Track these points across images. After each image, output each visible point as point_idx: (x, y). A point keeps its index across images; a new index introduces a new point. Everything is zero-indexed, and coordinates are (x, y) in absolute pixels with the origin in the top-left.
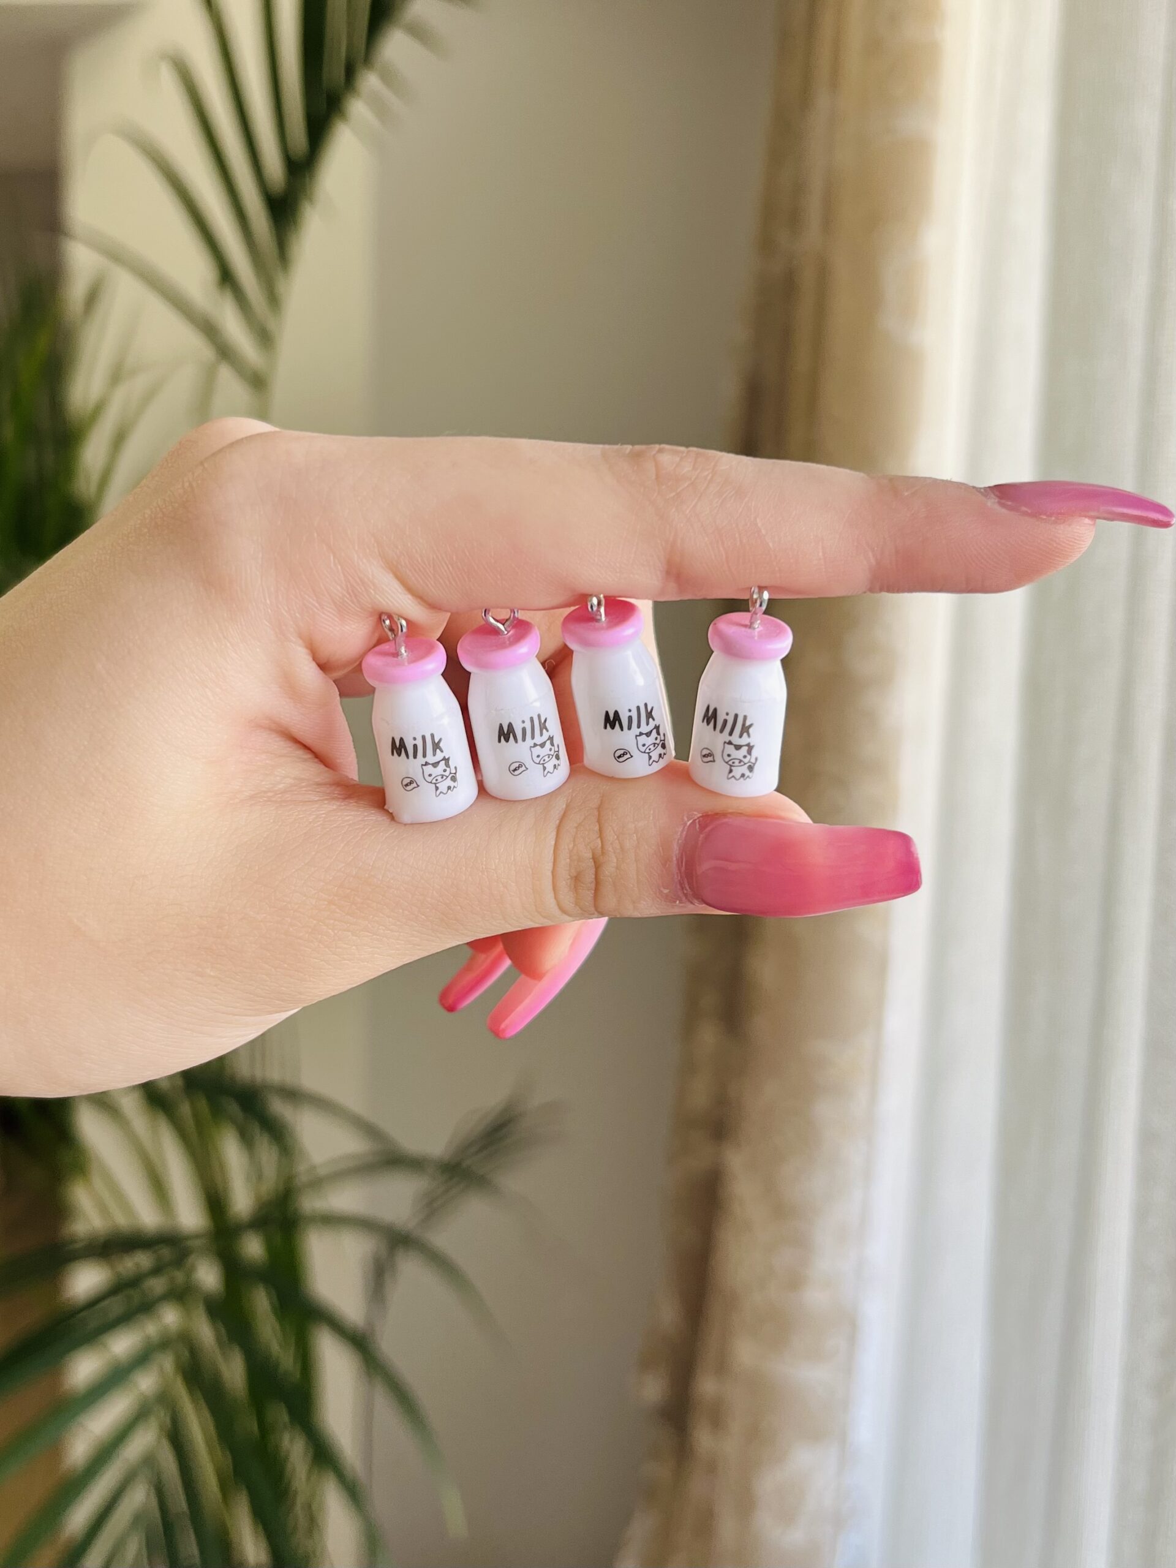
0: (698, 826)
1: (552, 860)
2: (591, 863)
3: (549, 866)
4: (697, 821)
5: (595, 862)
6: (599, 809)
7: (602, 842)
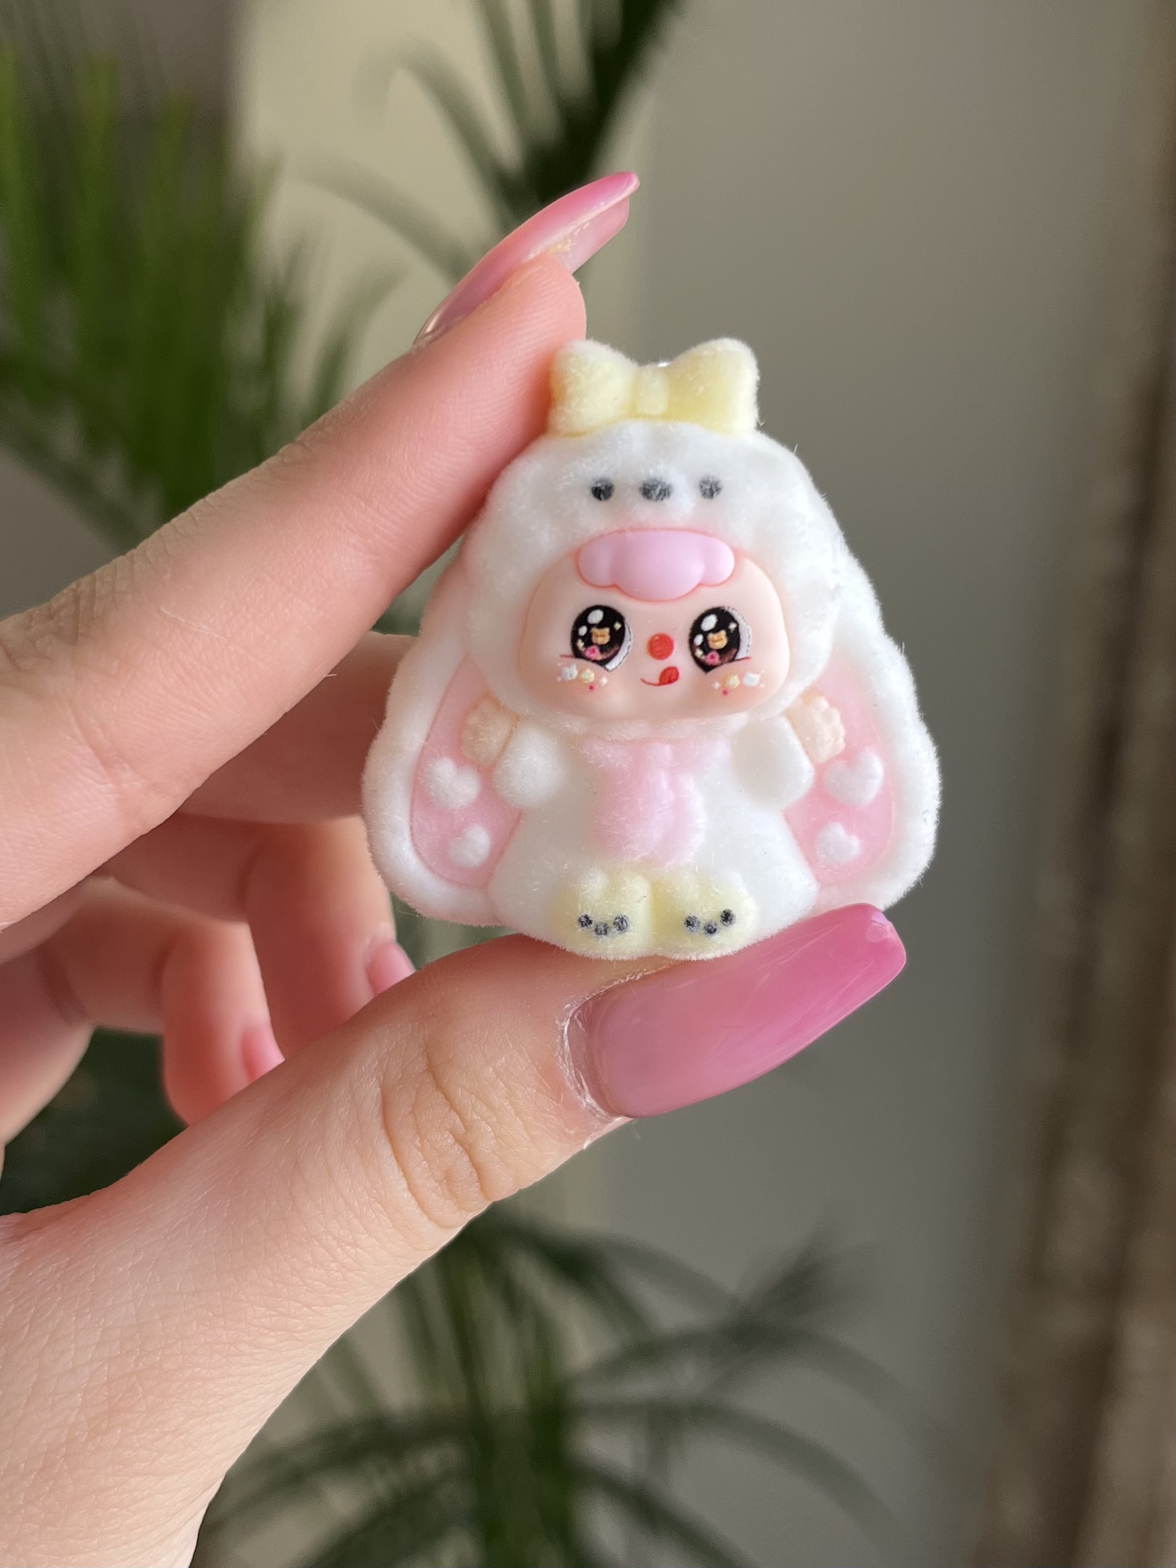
0: (580, 1025)
1: (401, 1174)
2: (457, 1149)
3: (404, 1184)
4: (575, 1017)
5: (461, 1144)
6: (431, 1069)
7: (459, 1114)
